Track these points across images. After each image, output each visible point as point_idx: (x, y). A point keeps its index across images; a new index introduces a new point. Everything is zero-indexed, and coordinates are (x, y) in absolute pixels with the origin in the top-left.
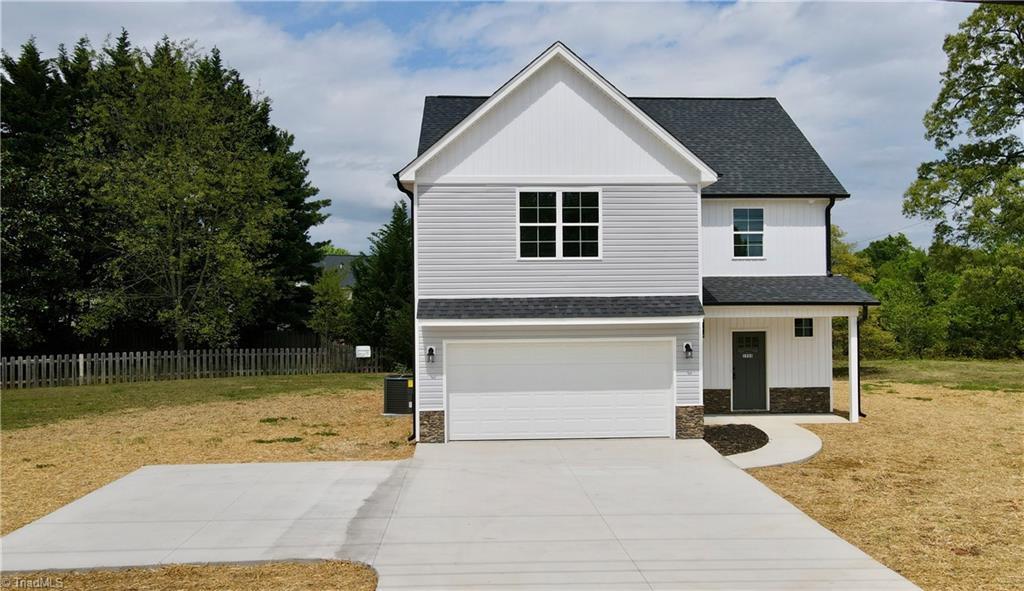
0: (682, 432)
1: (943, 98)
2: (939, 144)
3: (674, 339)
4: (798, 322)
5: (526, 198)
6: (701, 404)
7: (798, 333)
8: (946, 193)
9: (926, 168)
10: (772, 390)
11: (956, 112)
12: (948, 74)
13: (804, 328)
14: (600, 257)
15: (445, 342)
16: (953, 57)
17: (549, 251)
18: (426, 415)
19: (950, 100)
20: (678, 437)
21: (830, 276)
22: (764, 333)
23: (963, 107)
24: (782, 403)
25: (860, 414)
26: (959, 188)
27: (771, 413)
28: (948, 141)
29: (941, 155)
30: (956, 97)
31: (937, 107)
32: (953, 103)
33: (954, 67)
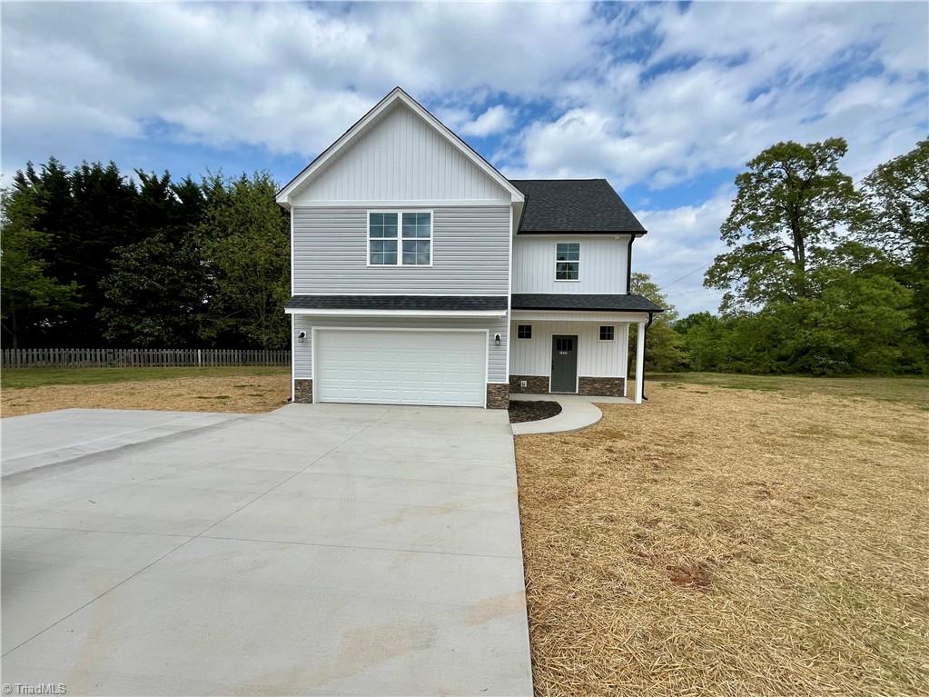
0: (491, 404)
1: (734, 214)
2: (730, 244)
3: (487, 330)
4: (603, 329)
5: (375, 218)
6: (507, 382)
7: (603, 337)
8: (732, 273)
9: (719, 259)
10: (580, 379)
11: (742, 222)
12: (737, 201)
13: (606, 333)
14: (431, 265)
15: (313, 328)
16: (742, 189)
17: (392, 260)
18: (299, 383)
19: (738, 216)
20: (488, 407)
21: (629, 294)
22: (577, 336)
23: (746, 218)
24: (588, 388)
25: (643, 397)
26: (741, 269)
27: (578, 395)
28: (736, 241)
29: (731, 250)
30: (742, 213)
31: (729, 220)
32: (740, 217)
33: (741, 196)
